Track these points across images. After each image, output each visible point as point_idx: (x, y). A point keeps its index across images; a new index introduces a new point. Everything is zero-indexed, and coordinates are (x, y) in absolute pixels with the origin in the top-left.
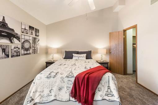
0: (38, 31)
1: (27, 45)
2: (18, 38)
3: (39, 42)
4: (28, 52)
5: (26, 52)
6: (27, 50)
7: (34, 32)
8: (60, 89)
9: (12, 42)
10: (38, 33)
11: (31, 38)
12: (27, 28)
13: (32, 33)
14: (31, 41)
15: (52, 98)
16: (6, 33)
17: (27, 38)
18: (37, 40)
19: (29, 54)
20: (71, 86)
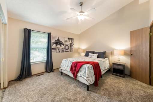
0: (73, 39)
1: (67, 47)
2: (63, 44)
3: (73, 45)
4: (67, 51)
5: (66, 51)
6: (67, 49)
7: (70, 41)
8: (68, 66)
9: (61, 46)
10: (73, 40)
11: (69, 44)
12: (67, 39)
13: (69, 41)
14: (69, 46)
15: (65, 69)
16: (59, 43)
17: (67, 44)
18: (72, 45)
19: (68, 52)
20: (71, 66)
